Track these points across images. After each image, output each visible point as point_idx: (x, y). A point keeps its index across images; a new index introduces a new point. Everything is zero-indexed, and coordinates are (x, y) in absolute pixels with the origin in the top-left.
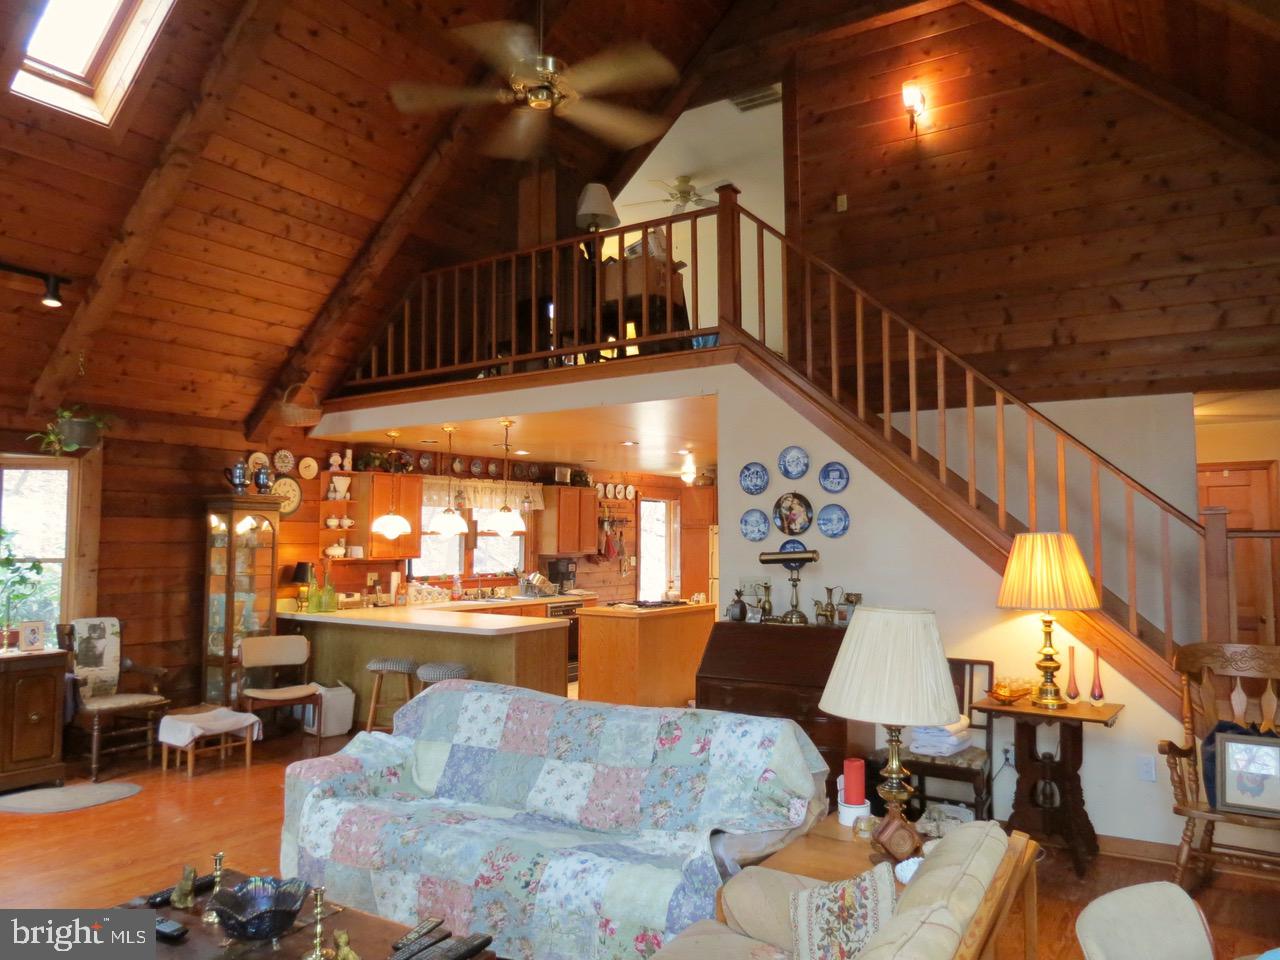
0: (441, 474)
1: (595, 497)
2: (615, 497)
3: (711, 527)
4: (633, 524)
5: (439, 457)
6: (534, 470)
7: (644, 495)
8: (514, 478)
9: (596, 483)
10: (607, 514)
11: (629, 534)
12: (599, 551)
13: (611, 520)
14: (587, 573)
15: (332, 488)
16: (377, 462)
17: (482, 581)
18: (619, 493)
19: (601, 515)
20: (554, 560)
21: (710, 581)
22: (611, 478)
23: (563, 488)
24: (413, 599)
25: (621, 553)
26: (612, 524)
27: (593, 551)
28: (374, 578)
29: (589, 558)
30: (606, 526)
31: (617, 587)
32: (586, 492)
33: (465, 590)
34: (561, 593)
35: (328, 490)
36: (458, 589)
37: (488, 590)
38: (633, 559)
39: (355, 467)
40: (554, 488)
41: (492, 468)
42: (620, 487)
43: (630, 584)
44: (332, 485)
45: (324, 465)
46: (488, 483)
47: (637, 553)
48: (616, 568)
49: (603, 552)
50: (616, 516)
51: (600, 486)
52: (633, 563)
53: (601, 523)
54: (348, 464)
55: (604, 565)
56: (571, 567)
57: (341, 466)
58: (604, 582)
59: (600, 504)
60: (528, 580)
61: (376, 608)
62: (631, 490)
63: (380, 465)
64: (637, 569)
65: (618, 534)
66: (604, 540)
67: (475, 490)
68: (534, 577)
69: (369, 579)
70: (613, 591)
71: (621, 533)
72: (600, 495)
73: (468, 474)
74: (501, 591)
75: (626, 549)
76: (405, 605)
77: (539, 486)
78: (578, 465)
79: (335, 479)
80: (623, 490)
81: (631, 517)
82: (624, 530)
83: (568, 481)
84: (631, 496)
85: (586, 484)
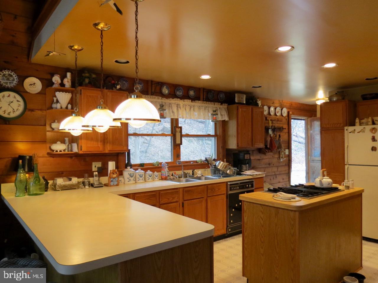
0: (152, 95)
1: (262, 112)
2: (275, 115)
3: (346, 128)
4: (286, 130)
5: (150, 84)
6: (222, 96)
7: (293, 114)
8: (207, 100)
9: (263, 105)
10: (271, 124)
11: (284, 137)
12: (266, 146)
13: (273, 128)
14: (259, 160)
15: (55, 101)
16: (87, 81)
17: (184, 166)
18: (278, 112)
19: (267, 125)
20: (237, 152)
21: (346, 167)
22: (273, 104)
23: (240, 106)
24: (127, 180)
25: (280, 147)
26: (274, 130)
27: (262, 146)
28: (97, 166)
29: (260, 151)
30: (270, 132)
31: (278, 167)
32: (255, 109)
33: (171, 172)
34: (239, 174)
35: (53, 102)
36: (166, 171)
37: (190, 172)
38: (287, 151)
39: (73, 85)
40: (235, 106)
41: (192, 93)
42: (278, 109)
43: (286, 165)
44: (55, 99)
45: (48, 83)
46: (188, 102)
47: (289, 147)
48: (277, 156)
49: (268, 147)
50: (277, 125)
51: (266, 108)
52: (287, 153)
53: (267, 129)
54: (67, 82)
55: (269, 155)
56: (247, 157)
57: (62, 85)
58: (269, 164)
59: (266, 118)
60: (215, 166)
61: (91, 188)
62: (285, 111)
63: (89, 83)
64: (289, 157)
65: (278, 136)
66: (269, 139)
67: (178, 106)
68: (220, 163)
69: (93, 166)
70: (275, 169)
71: (279, 135)
72: (266, 113)
73: (173, 95)
74: (199, 172)
75: (282, 145)
76: (117, 185)
77: (225, 106)
78: (251, 93)
79: (58, 94)
80: (280, 111)
81: (285, 126)
82: (281, 134)
83: (245, 102)
84: (285, 114)
85: (257, 105)
